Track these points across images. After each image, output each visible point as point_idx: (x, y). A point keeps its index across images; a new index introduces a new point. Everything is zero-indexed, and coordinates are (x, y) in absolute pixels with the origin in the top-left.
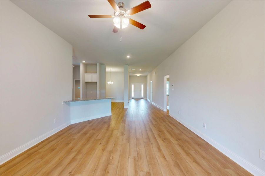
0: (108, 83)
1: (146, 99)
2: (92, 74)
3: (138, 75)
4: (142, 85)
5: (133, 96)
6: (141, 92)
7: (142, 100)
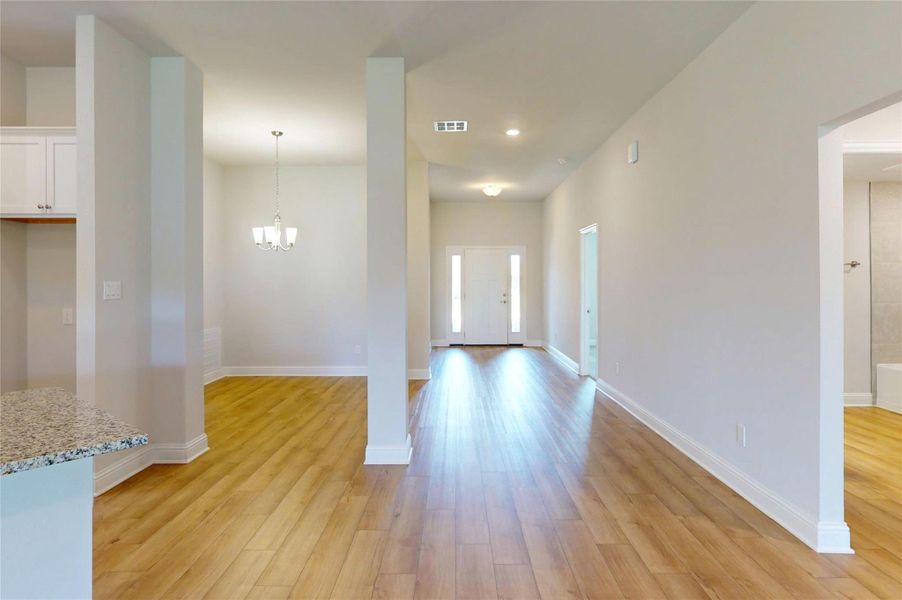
0: (258, 234)
1: (541, 349)
2: (52, 140)
3: (492, 188)
4: (516, 261)
5: (457, 325)
6: (507, 302)
7: (514, 353)
